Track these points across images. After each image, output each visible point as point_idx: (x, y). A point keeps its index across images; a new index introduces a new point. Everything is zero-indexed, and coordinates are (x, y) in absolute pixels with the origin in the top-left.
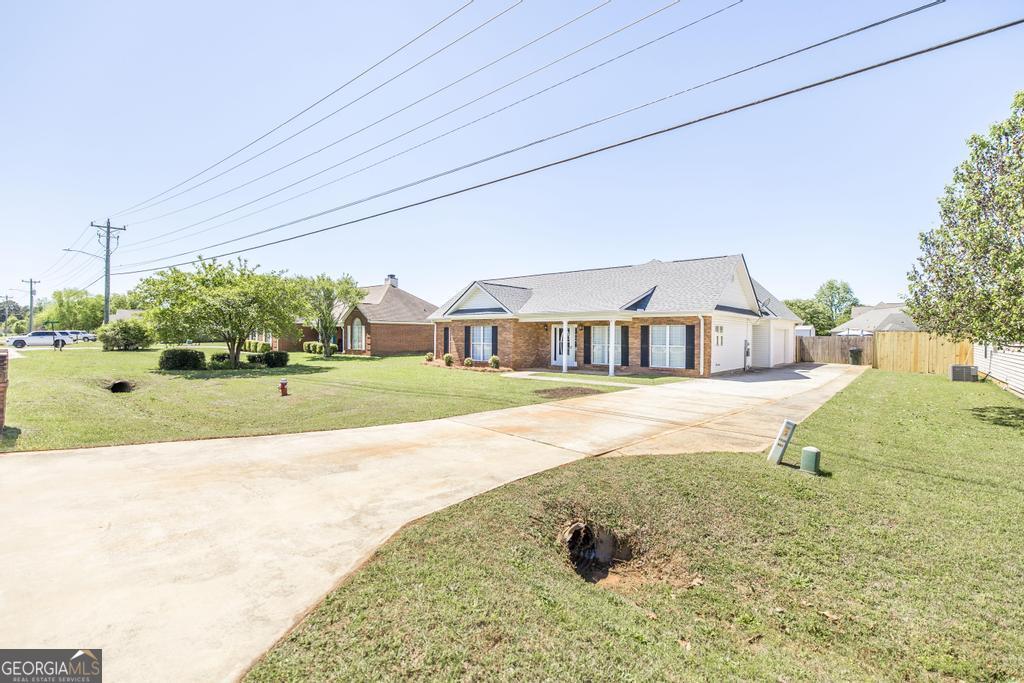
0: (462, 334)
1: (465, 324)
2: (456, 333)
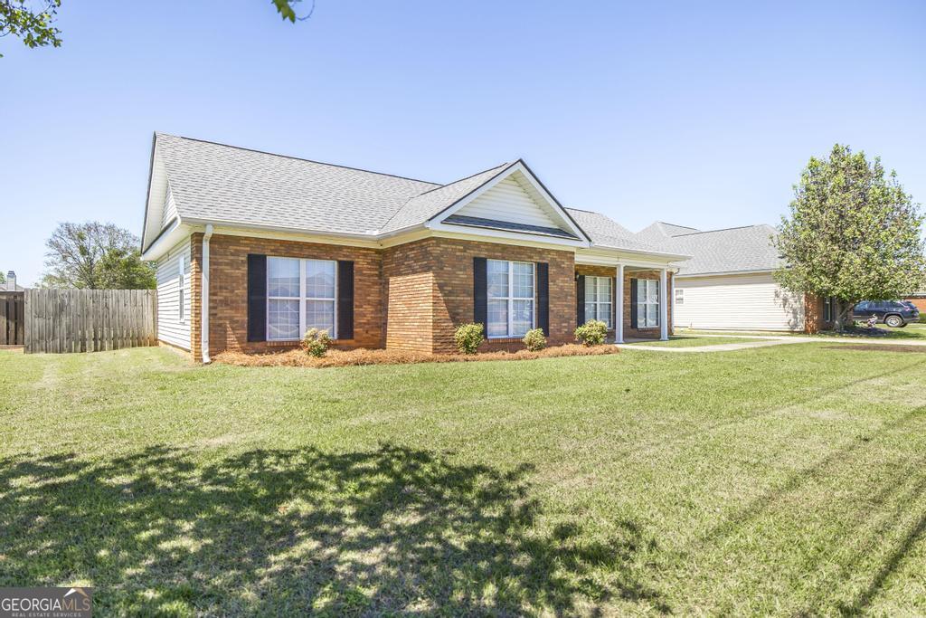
0: (465, 276)
1: (473, 253)
2: (448, 273)
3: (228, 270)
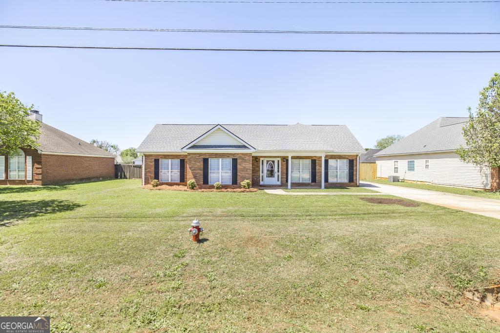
1: (203, 157)
2: (193, 164)
3: (149, 163)
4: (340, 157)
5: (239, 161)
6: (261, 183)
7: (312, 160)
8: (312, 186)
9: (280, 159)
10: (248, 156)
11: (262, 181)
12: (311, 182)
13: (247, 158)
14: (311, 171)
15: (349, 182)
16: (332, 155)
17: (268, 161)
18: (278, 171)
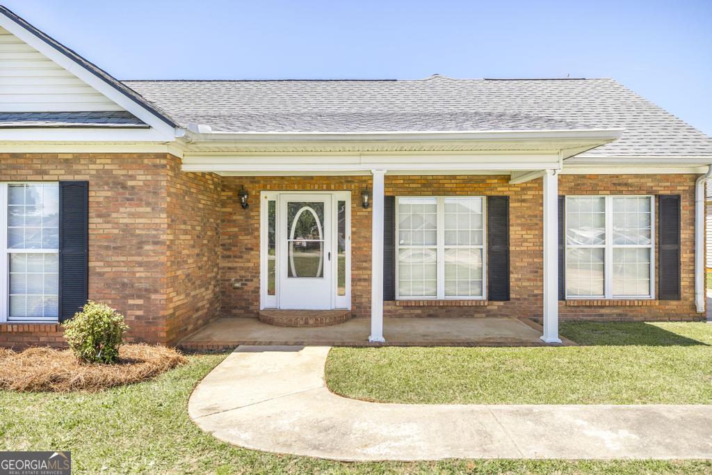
4: (618, 185)
5: (97, 196)
6: (266, 302)
7: (490, 199)
8: (490, 314)
9: (345, 196)
10: (147, 168)
11: (271, 292)
12: (485, 297)
13: (141, 178)
14: (484, 246)
15: (660, 296)
16: (584, 176)
17: (293, 207)
18: (341, 249)
